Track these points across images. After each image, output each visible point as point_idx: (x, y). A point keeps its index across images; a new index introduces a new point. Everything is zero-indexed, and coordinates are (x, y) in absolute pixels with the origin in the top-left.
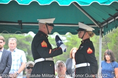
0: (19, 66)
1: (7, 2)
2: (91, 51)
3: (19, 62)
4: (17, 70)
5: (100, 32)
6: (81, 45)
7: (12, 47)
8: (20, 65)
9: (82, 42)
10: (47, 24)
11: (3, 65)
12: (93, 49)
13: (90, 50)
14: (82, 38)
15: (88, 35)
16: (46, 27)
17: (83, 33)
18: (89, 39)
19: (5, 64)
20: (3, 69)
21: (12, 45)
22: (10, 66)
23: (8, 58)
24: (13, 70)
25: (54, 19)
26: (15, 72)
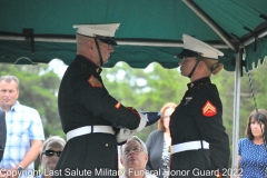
0: (23, 151)
2: (213, 109)
3: (25, 139)
4: (20, 161)
5: (238, 64)
6: (187, 94)
7: (7, 100)
8: (27, 147)
9: (189, 85)
10: (98, 39)
12: (218, 105)
13: (209, 108)
14: (190, 76)
15: (205, 67)
16: (94, 45)
17: (192, 62)
18: (207, 79)
21: (7, 94)
22: (2, 148)
24: (10, 159)
25: (118, 25)
26: (13, 165)
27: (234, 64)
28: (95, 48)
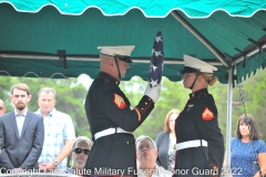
0: (59, 148)
1: (36, 8)
2: (211, 114)
3: (60, 139)
4: (56, 156)
6: (189, 102)
7: (46, 107)
9: (190, 95)
10: (117, 57)
11: (26, 143)
12: (214, 110)
13: (207, 113)
14: (191, 88)
15: (203, 80)
16: (114, 62)
17: (192, 76)
18: (205, 90)
19: (30, 141)
20: (26, 151)
21: (46, 102)
22: (41, 145)
23: (36, 129)
24: (48, 155)
25: (133, 47)
26: (51, 160)
27: (227, 78)
28: (115, 65)
